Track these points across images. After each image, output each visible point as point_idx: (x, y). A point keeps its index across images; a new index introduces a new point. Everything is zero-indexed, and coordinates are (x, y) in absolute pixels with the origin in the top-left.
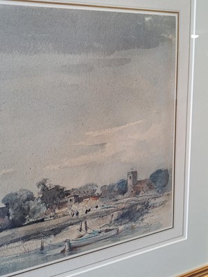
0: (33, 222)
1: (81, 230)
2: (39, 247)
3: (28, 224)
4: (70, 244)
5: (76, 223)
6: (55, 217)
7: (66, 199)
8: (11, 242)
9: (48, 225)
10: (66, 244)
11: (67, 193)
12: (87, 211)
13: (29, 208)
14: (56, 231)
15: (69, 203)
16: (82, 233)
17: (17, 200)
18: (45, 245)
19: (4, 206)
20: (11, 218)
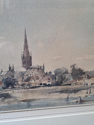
0: (66, 85)
1: (87, 93)
2: (67, 97)
3: (63, 85)
4: (81, 99)
5: (85, 89)
6: (76, 84)
7: (83, 76)
8: (55, 92)
9: (72, 87)
10: (79, 98)
11: (84, 73)
12: (92, 84)
13: (65, 77)
14: (75, 91)
15: (84, 78)
16: (88, 95)
17: (60, 72)
18: (69, 97)
19: (55, 74)
20: (56, 80)
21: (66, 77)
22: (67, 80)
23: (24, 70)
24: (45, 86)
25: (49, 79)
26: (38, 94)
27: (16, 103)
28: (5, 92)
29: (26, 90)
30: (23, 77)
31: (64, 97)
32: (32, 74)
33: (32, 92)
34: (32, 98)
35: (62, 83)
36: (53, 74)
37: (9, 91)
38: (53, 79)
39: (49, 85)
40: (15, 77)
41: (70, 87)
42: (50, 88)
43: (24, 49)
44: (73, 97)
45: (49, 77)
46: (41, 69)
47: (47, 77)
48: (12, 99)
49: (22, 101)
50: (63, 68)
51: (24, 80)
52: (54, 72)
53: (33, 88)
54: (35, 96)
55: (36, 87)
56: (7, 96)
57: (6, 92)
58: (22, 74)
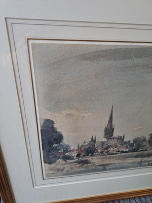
21: (143, 144)
22: (143, 147)
23: (105, 140)
24: (122, 153)
25: (127, 147)
26: (114, 159)
27: (93, 167)
28: (84, 159)
29: (104, 156)
30: (103, 146)
31: (138, 161)
32: (111, 143)
33: (109, 158)
34: (108, 163)
35: (138, 149)
36: (132, 142)
37: (89, 158)
38: (130, 147)
39: (126, 152)
40: (96, 146)
41: (145, 152)
42: (126, 154)
43: (109, 123)
45: (127, 145)
46: (121, 139)
47: (125, 145)
48: (90, 165)
49: (98, 166)
50: (142, 136)
51: (103, 148)
52: (133, 140)
53: (111, 154)
54: (112, 162)
55: (113, 154)
56: (87, 162)
57: (86, 159)
58: (103, 143)
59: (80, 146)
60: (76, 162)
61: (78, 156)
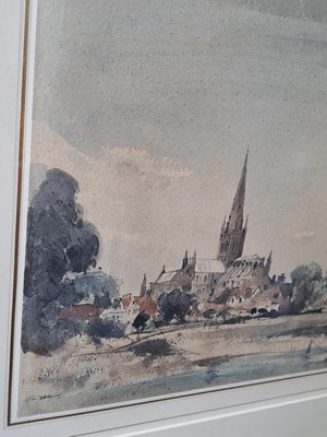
0: (310, 312)
2: (307, 347)
3: (306, 313)
9: (323, 319)
13: (312, 290)
17: (305, 276)
18: (312, 346)
19: (291, 282)
20: (292, 300)
21: (315, 290)
22: (315, 299)
23: (219, 267)
24: (263, 316)
25: (276, 296)
26: (241, 340)
27: (180, 371)
28: (156, 337)
29: (213, 328)
30: (213, 290)
31: (302, 348)
32: (236, 279)
33: (228, 335)
35: (302, 305)
36: (288, 280)
37: (169, 335)
38: (284, 296)
40: (193, 290)
41: (318, 317)
42: (273, 321)
43: (233, 209)
44: (322, 345)
45: (277, 289)
46: (261, 266)
47: (272, 290)
48: (170, 359)
49: (195, 363)
50: (313, 264)
51: (213, 299)
52: (292, 274)
53: (233, 321)
55: (239, 320)
56: (161, 349)
57: (161, 337)
58: (213, 279)
59: (148, 287)
60: (129, 348)
61: (140, 322)
